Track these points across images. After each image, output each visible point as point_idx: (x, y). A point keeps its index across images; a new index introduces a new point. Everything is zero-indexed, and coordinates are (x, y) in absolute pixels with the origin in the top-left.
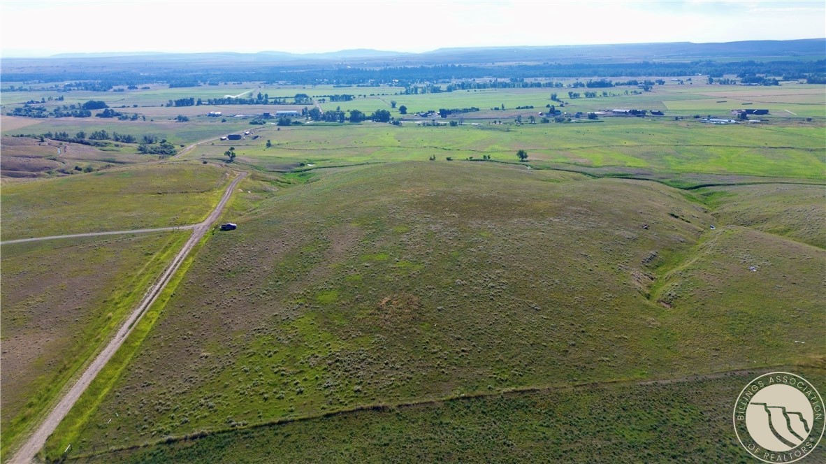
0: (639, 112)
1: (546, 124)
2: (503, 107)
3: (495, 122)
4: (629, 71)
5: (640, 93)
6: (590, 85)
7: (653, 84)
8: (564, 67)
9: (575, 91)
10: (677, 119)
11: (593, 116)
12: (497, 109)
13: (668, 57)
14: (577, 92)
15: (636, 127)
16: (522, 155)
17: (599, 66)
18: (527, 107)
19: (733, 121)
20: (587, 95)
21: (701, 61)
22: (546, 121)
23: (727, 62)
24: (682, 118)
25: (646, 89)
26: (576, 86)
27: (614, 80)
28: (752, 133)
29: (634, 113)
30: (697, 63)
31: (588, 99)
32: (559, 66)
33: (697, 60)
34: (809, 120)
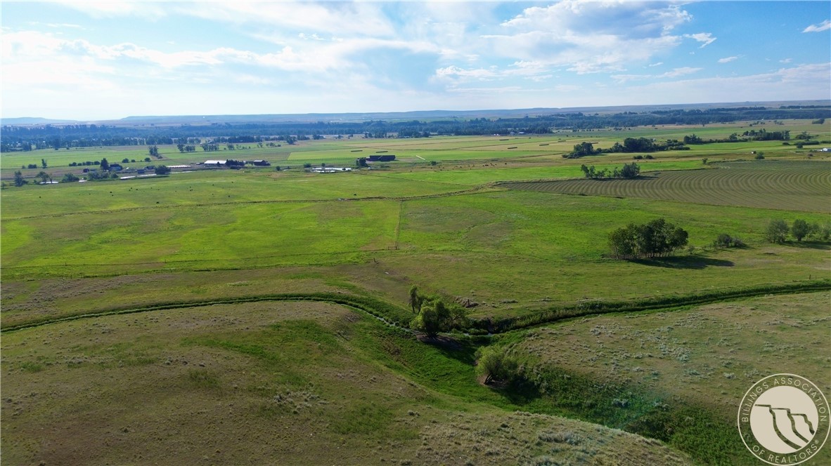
0: (239, 163)
2: (45, 164)
10: (279, 169)
11: (163, 171)
24: (286, 168)
34: (434, 163)
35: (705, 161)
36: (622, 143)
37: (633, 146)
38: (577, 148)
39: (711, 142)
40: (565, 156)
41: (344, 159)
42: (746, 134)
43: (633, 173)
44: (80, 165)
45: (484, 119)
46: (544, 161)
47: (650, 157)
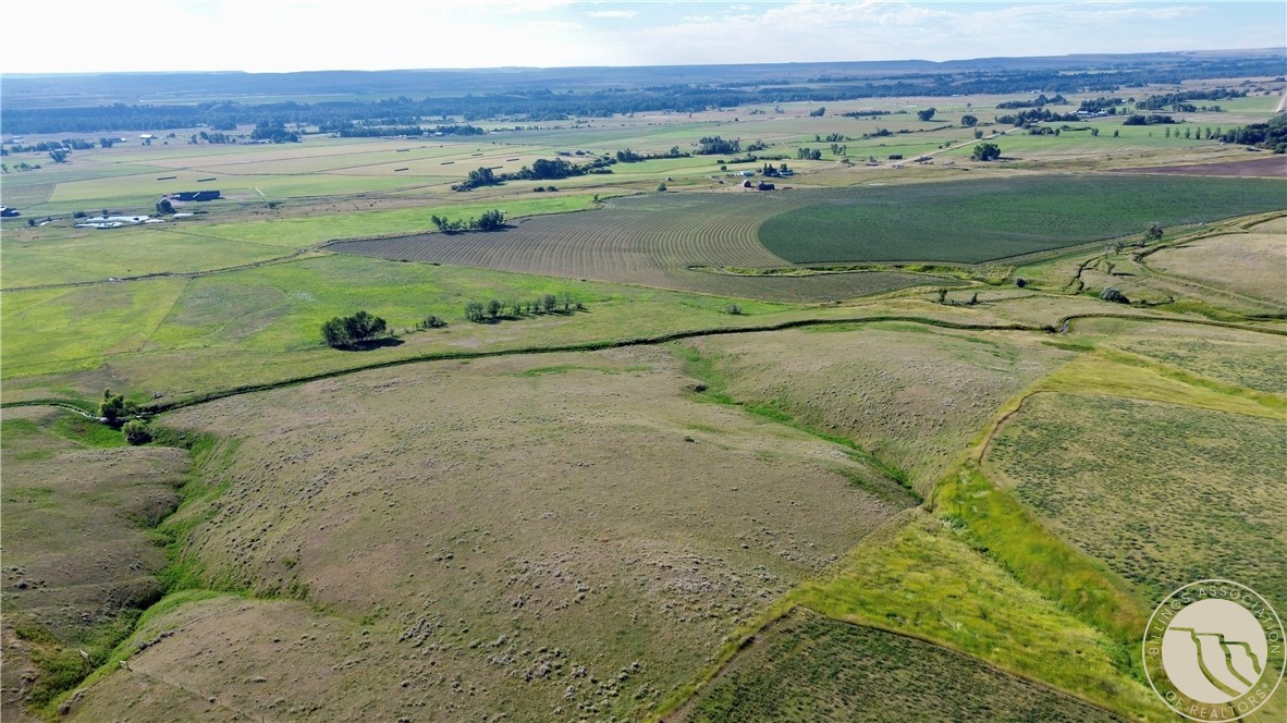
21: (214, 103)
30: (209, 106)
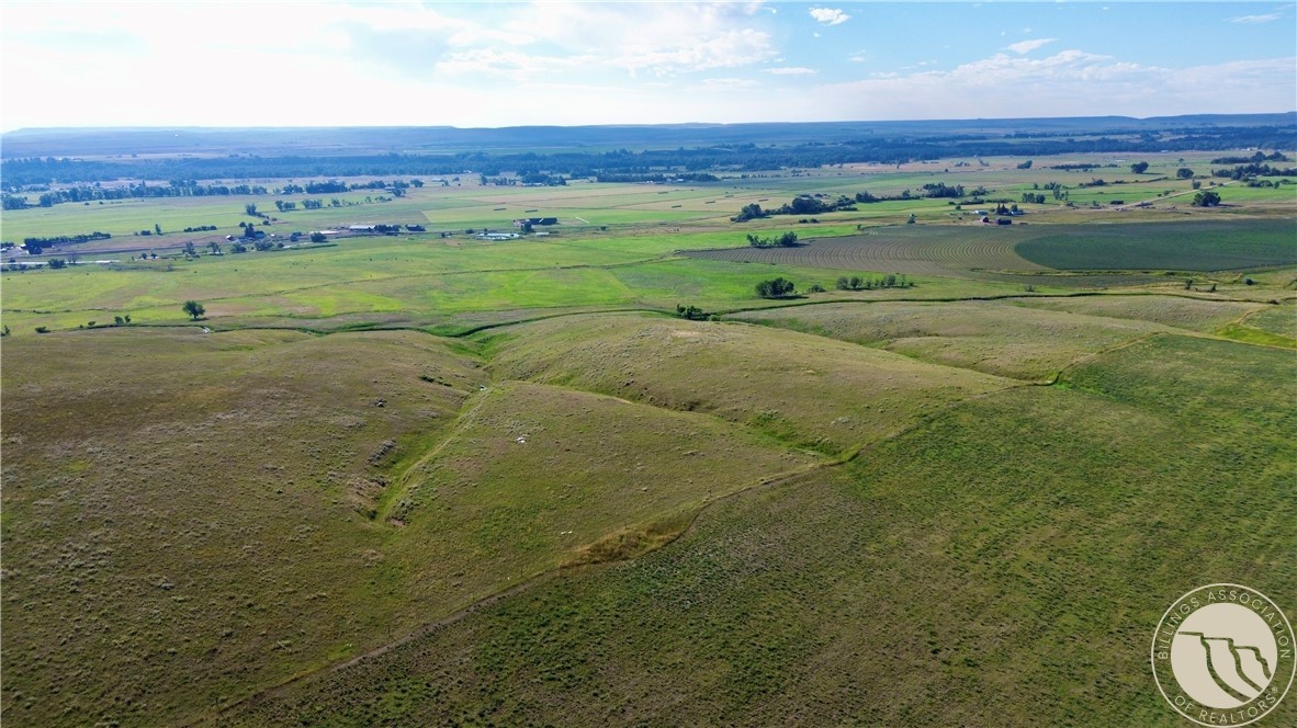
0: (390, 228)
1: (241, 255)
2: (158, 230)
3: (145, 256)
4: (371, 167)
5: (390, 200)
6: (312, 190)
7: (406, 186)
8: (268, 161)
9: (286, 199)
10: (443, 235)
11: (318, 238)
12: (146, 233)
13: (425, 146)
14: (289, 202)
15: (385, 250)
16: (192, 308)
17: (324, 160)
18: (204, 229)
19: (516, 235)
20: (307, 205)
22: (240, 250)
23: (501, 154)
24: (451, 234)
25: (398, 194)
26: (289, 191)
27: (349, 181)
28: (540, 249)
29: (382, 230)
31: (310, 211)
32: (258, 161)
33: (463, 151)
34: (603, 228)
35: (859, 226)
36: (791, 205)
37: (803, 207)
38: (745, 210)
39: (883, 199)
40: (733, 220)
41: (496, 222)
42: (927, 187)
43: (791, 241)
44: (195, 230)
45: (624, 151)
46: (712, 225)
47: (814, 221)
